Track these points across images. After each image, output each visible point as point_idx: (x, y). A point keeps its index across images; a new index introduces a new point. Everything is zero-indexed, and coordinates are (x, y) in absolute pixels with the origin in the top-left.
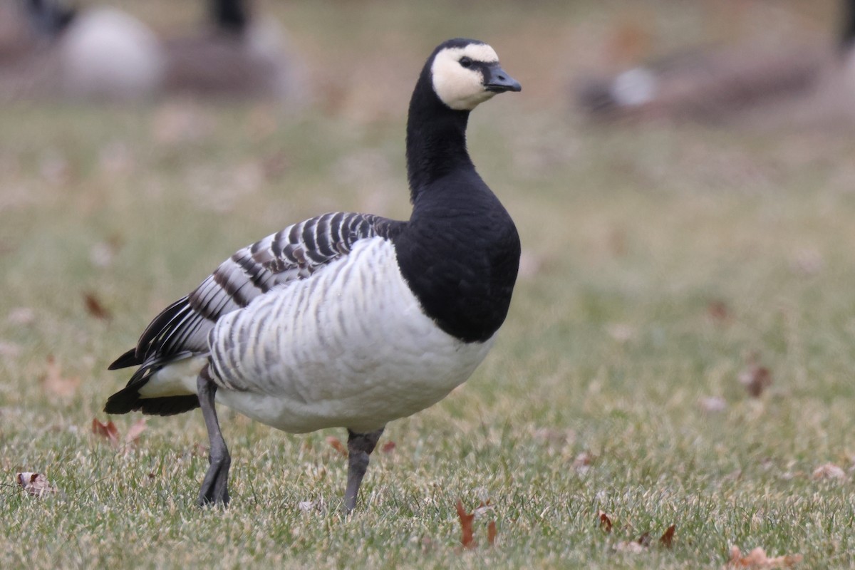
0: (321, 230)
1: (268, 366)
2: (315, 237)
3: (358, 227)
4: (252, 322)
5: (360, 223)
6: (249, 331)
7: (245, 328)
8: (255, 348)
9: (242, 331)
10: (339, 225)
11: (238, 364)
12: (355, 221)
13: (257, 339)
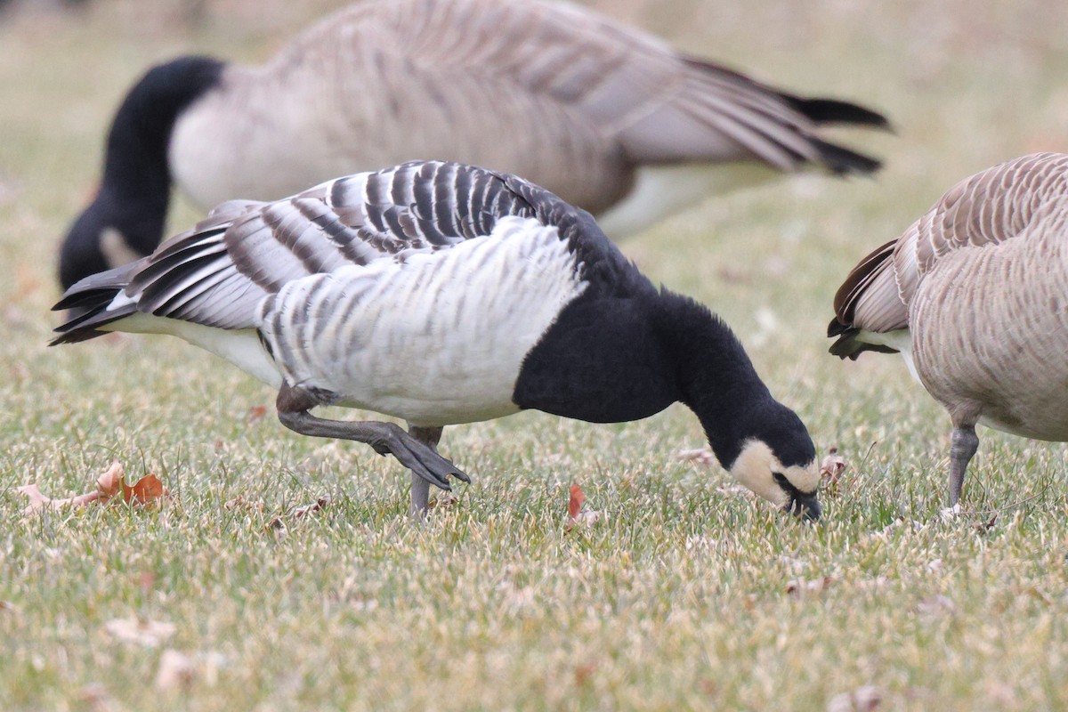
0: (442, 193)
1: (349, 352)
2: (434, 200)
3: (496, 201)
4: (342, 296)
5: (498, 196)
6: (334, 307)
7: (330, 301)
8: (338, 330)
9: (324, 304)
10: (467, 192)
11: (309, 344)
12: (489, 192)
13: (345, 318)
